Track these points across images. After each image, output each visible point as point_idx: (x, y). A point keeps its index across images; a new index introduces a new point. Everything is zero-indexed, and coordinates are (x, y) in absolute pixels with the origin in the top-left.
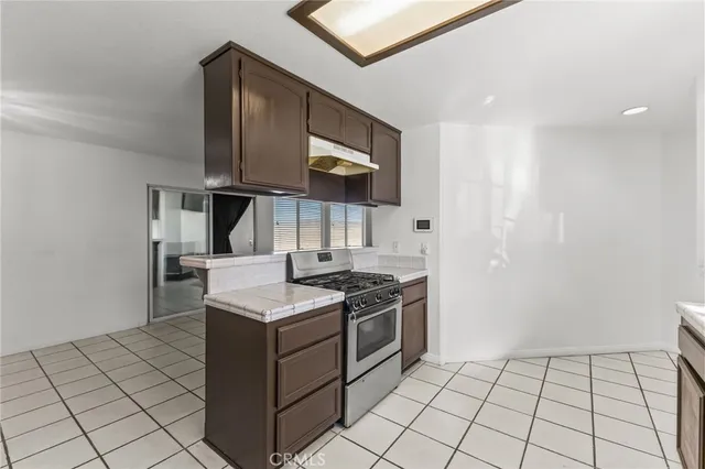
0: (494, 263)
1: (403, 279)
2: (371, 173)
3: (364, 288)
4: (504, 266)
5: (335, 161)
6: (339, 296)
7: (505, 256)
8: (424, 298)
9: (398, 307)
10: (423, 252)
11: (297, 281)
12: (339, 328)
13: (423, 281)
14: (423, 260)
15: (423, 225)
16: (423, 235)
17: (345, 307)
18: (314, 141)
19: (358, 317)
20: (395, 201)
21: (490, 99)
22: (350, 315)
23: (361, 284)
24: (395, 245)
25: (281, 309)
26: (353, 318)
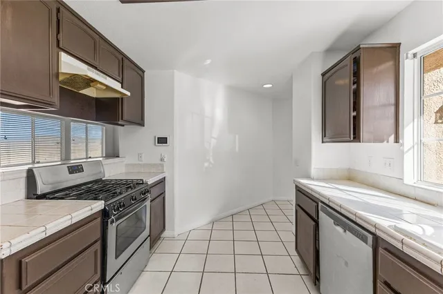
0: (206, 164)
1: (151, 181)
2: (122, 98)
3: (121, 193)
4: (211, 166)
5: (89, 82)
6: (99, 205)
7: (211, 160)
8: (163, 193)
9: (148, 203)
10: (162, 160)
11: (43, 197)
12: (98, 235)
13: (162, 181)
14: (162, 166)
15: (162, 140)
16: (162, 148)
17: (105, 214)
18: (64, 57)
19: (117, 220)
20: (140, 121)
21: (208, 62)
22: (109, 221)
23: (118, 191)
24: (140, 156)
25: (27, 236)
26: (112, 222)
